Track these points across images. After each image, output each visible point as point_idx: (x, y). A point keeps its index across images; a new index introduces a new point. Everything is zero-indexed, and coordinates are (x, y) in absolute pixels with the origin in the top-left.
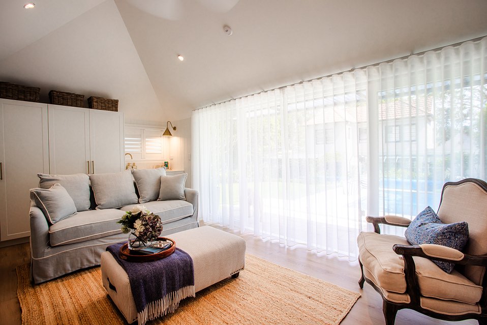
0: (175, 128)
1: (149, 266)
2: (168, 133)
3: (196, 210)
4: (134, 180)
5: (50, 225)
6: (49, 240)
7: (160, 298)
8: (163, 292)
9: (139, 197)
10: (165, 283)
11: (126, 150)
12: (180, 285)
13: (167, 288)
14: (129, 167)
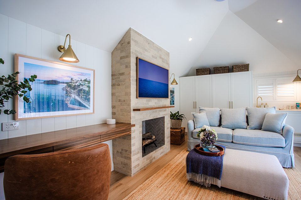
2: (298, 79)
3: (290, 144)
4: (247, 114)
5: (195, 129)
6: (192, 134)
7: (198, 173)
8: (200, 171)
9: (248, 125)
10: (202, 168)
11: (259, 94)
12: (211, 174)
13: (203, 171)
14: (262, 106)
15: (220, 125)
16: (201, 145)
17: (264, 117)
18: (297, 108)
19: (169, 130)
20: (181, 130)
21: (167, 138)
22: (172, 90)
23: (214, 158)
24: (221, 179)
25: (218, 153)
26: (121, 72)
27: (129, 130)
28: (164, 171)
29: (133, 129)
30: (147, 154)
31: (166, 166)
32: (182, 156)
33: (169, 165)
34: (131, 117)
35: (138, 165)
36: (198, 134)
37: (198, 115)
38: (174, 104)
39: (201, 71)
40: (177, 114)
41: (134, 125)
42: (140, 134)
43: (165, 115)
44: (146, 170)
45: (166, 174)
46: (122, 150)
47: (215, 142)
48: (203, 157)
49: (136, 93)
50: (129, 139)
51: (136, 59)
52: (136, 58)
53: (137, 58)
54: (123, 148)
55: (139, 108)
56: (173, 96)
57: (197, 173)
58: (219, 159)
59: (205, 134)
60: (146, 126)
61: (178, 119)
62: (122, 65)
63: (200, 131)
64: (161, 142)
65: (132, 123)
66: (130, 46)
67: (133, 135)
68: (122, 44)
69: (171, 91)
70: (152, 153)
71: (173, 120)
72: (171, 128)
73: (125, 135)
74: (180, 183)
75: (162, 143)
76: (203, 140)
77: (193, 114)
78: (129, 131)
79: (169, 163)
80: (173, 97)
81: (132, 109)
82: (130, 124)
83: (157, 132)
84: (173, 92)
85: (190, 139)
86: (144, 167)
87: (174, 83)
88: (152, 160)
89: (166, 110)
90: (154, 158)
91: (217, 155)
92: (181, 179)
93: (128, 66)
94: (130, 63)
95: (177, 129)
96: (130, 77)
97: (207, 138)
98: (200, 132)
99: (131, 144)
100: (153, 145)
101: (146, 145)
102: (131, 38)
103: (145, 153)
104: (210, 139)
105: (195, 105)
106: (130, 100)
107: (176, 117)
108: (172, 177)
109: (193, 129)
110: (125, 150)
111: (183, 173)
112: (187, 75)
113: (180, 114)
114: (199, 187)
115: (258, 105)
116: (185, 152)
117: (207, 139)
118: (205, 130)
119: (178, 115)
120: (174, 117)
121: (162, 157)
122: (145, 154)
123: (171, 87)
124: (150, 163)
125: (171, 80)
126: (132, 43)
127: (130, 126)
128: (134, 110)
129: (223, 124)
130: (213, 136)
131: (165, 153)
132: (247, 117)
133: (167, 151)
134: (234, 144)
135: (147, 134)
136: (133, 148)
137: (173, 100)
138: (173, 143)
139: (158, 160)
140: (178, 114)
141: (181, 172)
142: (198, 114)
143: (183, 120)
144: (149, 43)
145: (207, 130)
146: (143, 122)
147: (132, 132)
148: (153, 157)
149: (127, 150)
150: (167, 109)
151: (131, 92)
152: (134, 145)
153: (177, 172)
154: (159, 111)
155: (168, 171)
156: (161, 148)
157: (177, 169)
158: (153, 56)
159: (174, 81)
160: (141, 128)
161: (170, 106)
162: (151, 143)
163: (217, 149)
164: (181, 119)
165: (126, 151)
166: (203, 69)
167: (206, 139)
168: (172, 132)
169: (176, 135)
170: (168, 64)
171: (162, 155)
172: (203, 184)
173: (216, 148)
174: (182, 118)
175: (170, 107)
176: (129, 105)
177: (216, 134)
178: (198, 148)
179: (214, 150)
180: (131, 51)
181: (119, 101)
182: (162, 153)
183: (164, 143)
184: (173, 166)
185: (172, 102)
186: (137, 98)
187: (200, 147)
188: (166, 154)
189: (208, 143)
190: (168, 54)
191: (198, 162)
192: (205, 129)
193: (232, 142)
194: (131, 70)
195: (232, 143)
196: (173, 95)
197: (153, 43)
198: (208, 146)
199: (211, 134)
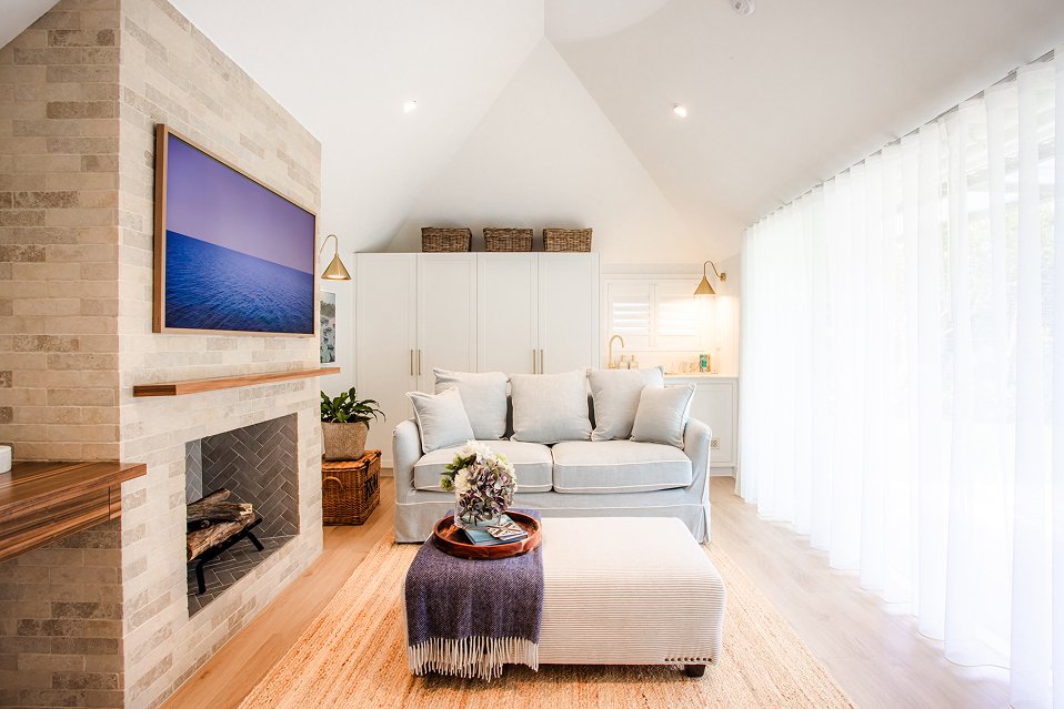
0: (723, 277)
1: (450, 565)
2: (706, 287)
3: (702, 476)
4: (589, 391)
5: (423, 454)
6: (413, 477)
7: (454, 638)
8: (461, 628)
9: (594, 427)
10: (470, 611)
11: (615, 329)
12: (504, 630)
13: (474, 624)
14: (622, 364)
15: (508, 433)
16: (456, 518)
17: (636, 401)
18: (701, 370)
19: (318, 467)
20: (367, 463)
21: (311, 503)
22: (327, 301)
23: (510, 566)
24: (542, 636)
25: (524, 541)
26: (54, 185)
27: (112, 496)
28: (301, 656)
29: (129, 488)
30: (216, 596)
31: (310, 630)
32: (376, 570)
33: (323, 620)
34: (117, 429)
35: (167, 662)
36: (444, 477)
37: (429, 399)
38: (332, 360)
39: (439, 238)
40: (348, 400)
41: (140, 470)
42: (172, 505)
43: (297, 404)
44: (209, 678)
45: (312, 670)
46: (60, 608)
47: (509, 503)
48: (470, 568)
49: (149, 304)
50: (108, 540)
51: (155, 135)
52: (150, 130)
53: (157, 130)
54: (67, 600)
55: (168, 381)
56: (330, 326)
57: (452, 634)
58: (531, 566)
59: (475, 474)
60: (204, 460)
61: (353, 419)
62: (55, 150)
63: (450, 467)
64: (280, 523)
65: (125, 459)
66: (116, 56)
67: (130, 519)
68: (63, 32)
69: (324, 307)
70: (238, 586)
71: (331, 426)
72: (325, 459)
73: (83, 525)
74: (380, 693)
75: (288, 525)
76: (468, 502)
77: (413, 398)
78: (109, 503)
79: (322, 614)
80: (329, 330)
81: (126, 385)
82: (116, 463)
83: (264, 482)
84: (329, 310)
85: (405, 496)
86: (202, 660)
87: (335, 272)
88: (241, 615)
89: (303, 383)
90: (253, 603)
91: (521, 551)
92: (384, 674)
93: (101, 160)
94: (113, 144)
95: (349, 460)
96: (113, 218)
97: (482, 489)
98: (454, 470)
99: (120, 571)
100: (246, 543)
101: (211, 554)
102: (122, 13)
103: (202, 590)
104: (493, 491)
105: (415, 365)
106: (116, 339)
107: (344, 412)
108: (344, 675)
109: (417, 454)
110: (77, 606)
111: (389, 642)
112: (386, 247)
113: (359, 399)
114: (457, 688)
115: (613, 362)
116: (388, 548)
117: (484, 494)
118: (471, 461)
119: (350, 405)
120: (335, 410)
121: (288, 592)
122: (205, 595)
123: (323, 289)
124: (231, 634)
125: (323, 260)
126: (128, 44)
127: (115, 477)
128: (139, 391)
129: (519, 430)
130: (505, 478)
131: (302, 568)
132: (591, 401)
133: (311, 559)
134: (560, 496)
135: (214, 499)
136: (131, 589)
137: (329, 343)
138: (332, 519)
139: (272, 609)
140: (353, 397)
141: (381, 643)
142: (433, 396)
143: (370, 422)
144: (226, 76)
145: (478, 459)
146: (189, 445)
147: (125, 503)
148: (245, 602)
149: (95, 606)
150: (308, 380)
151: (122, 297)
152: (140, 566)
153: (361, 648)
154: (271, 391)
155: (322, 655)
156: (282, 550)
157: (360, 631)
158: (244, 142)
159: (336, 265)
160: (183, 477)
161: (319, 366)
162: (234, 539)
163: (517, 528)
164: (366, 420)
165: (88, 609)
166: (448, 230)
167: (478, 494)
168: (329, 474)
169: (345, 487)
170: (313, 188)
171: (288, 580)
172: (476, 675)
173: (514, 524)
174: (369, 415)
175: (322, 371)
176: (108, 365)
177: (512, 473)
178: (446, 534)
179: (510, 531)
180: (123, 83)
181: (40, 347)
182: (289, 570)
183: (297, 525)
184: (344, 625)
185: (329, 352)
186: (156, 329)
187: (452, 528)
188: (308, 574)
189: (486, 510)
190: (315, 148)
191: (454, 591)
192: (473, 458)
193: (553, 490)
194: (122, 184)
195: (552, 494)
196: (331, 321)
197: (250, 82)
198: (487, 522)
199: (494, 473)
